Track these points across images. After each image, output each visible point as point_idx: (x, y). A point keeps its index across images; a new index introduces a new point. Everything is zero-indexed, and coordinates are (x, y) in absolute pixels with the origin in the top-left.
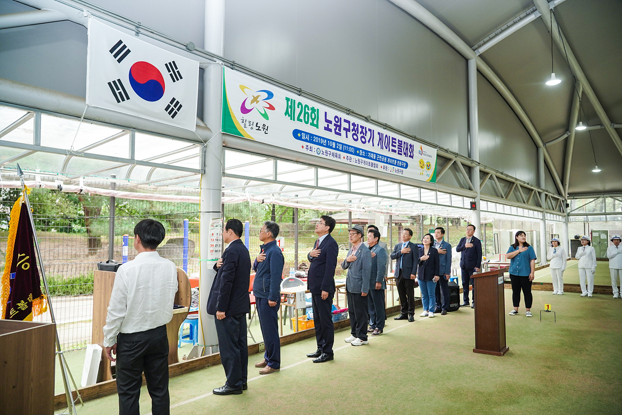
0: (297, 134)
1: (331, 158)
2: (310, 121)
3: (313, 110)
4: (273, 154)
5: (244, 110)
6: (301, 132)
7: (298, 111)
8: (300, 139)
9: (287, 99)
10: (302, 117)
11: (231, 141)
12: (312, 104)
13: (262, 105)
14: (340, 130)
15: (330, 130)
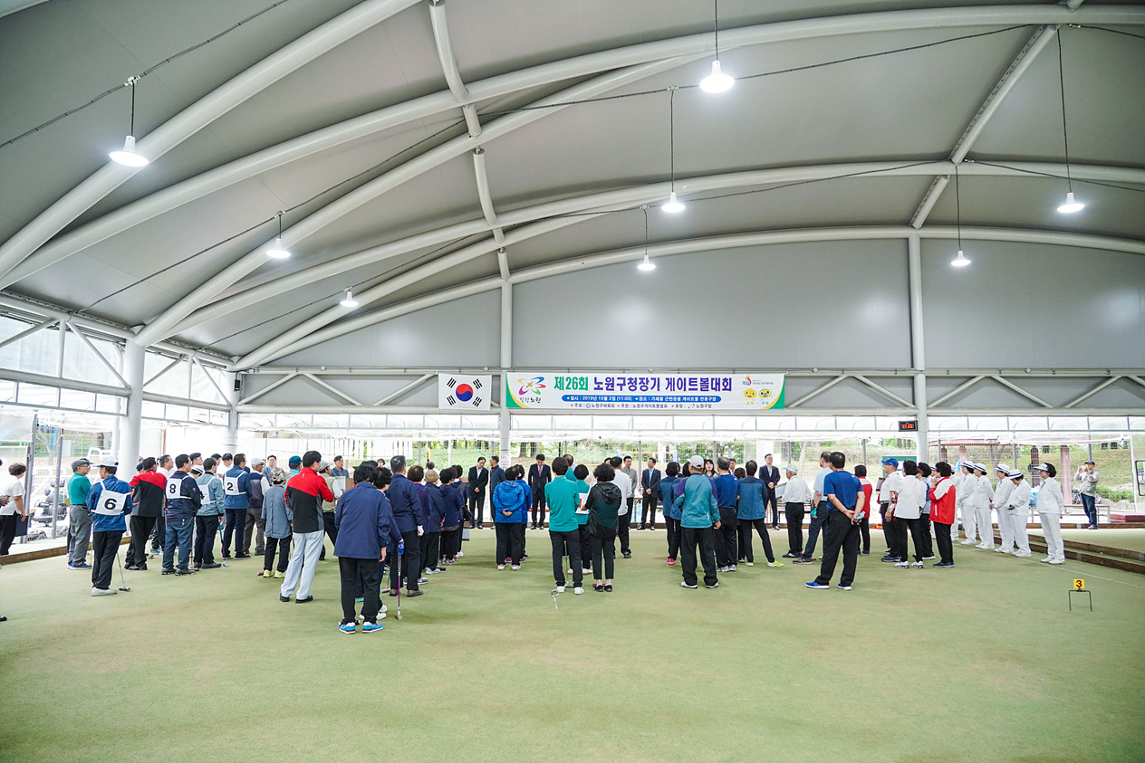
0: (565, 398)
1: (603, 408)
2: (579, 386)
3: (582, 379)
4: (553, 413)
5: (521, 392)
6: (570, 396)
7: (566, 383)
8: (570, 400)
9: (557, 378)
10: (571, 386)
11: (513, 411)
12: (579, 375)
13: (535, 386)
14: (613, 386)
15: (602, 389)
